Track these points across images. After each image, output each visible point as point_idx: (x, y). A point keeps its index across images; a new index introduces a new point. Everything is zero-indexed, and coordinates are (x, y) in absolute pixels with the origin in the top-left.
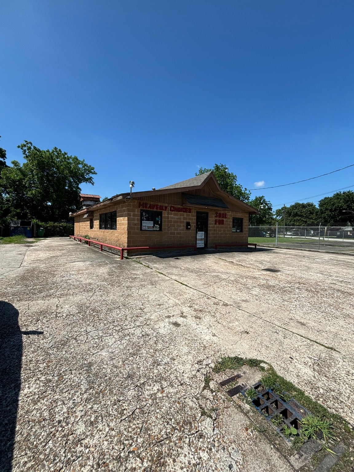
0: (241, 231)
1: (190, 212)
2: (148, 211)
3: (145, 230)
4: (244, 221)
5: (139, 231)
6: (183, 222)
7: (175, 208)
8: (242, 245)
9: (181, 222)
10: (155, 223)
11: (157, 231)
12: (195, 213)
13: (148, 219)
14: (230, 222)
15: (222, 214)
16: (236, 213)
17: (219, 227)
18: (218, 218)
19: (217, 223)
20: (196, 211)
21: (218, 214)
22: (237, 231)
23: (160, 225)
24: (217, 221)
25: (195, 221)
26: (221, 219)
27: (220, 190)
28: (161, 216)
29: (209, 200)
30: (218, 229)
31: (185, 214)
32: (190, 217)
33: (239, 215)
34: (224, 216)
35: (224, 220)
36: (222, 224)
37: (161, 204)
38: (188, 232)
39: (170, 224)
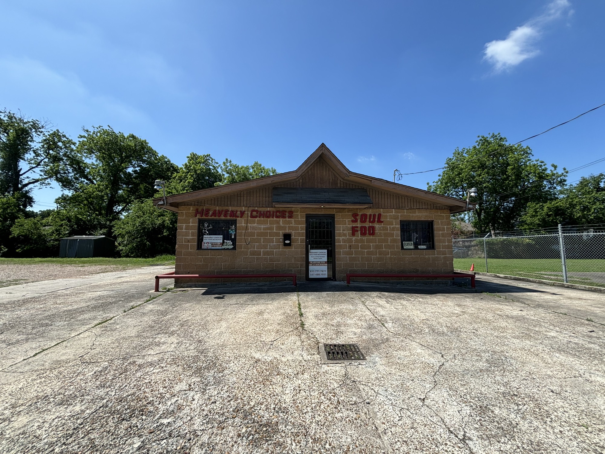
0: (432, 247)
1: (290, 217)
2: (213, 220)
3: (207, 249)
4: (435, 226)
5: (194, 250)
6: (277, 234)
7: (261, 212)
8: (436, 277)
9: (272, 234)
10: (227, 237)
11: (228, 249)
12: (302, 217)
13: (212, 232)
14: (393, 229)
15: (370, 215)
16: (410, 213)
17: (362, 241)
18: (359, 224)
19: (356, 233)
20: (306, 214)
21: (357, 217)
22: (419, 247)
23: (234, 241)
24: (356, 229)
25: (302, 231)
26: (367, 225)
27: (347, 173)
28: (236, 226)
29: (330, 194)
30: (360, 244)
31: (281, 221)
32: (291, 225)
33: (420, 214)
34: (376, 220)
35: (377, 226)
36: (370, 234)
37: (234, 209)
38: (287, 250)
39: (250, 238)
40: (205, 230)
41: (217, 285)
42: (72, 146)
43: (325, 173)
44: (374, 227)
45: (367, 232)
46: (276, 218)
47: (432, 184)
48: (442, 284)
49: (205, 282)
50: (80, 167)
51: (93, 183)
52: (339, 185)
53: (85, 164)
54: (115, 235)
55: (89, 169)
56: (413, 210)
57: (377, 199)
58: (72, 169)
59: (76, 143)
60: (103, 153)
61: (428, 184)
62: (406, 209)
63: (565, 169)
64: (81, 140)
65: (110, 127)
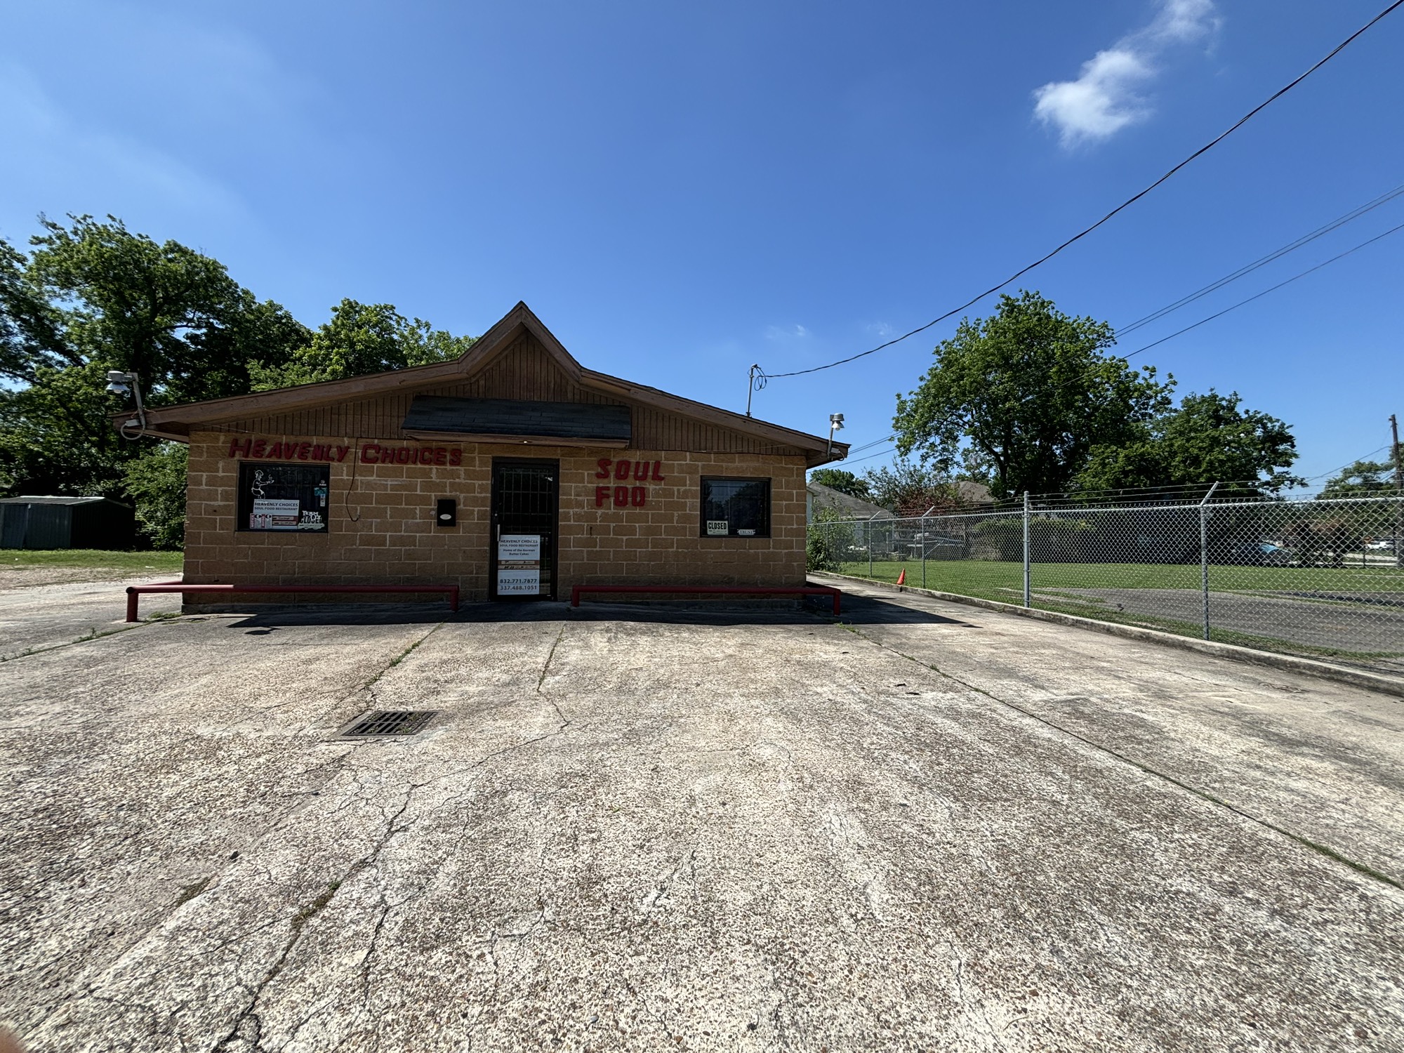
1: (455, 462)
2: (274, 465)
3: (263, 530)
4: (774, 491)
5: (230, 532)
6: (424, 500)
7: (386, 449)
8: (768, 594)
9: (411, 500)
10: (309, 503)
11: (311, 531)
15: (638, 464)
16: (723, 461)
17: (617, 518)
18: (612, 483)
19: (604, 500)
20: (493, 458)
21: (609, 467)
22: (741, 532)
23: (324, 513)
24: (605, 492)
25: (483, 495)
26: (630, 484)
27: (577, 371)
28: (327, 482)
29: (544, 414)
30: (612, 525)
31: (434, 471)
32: (457, 480)
33: (744, 465)
34: (650, 473)
35: (651, 487)
36: (635, 504)
37: (323, 441)
38: (447, 534)
39: (361, 508)
40: (257, 487)
41: (283, 607)
42: (16, 264)
43: (538, 368)
44: (644, 489)
45: (630, 499)
46: (421, 463)
47: (909, 398)
48: (782, 607)
49: (257, 601)
50: (40, 320)
51: (78, 362)
52: (570, 396)
53: (53, 311)
54: (129, 496)
55: (67, 325)
56: (729, 456)
57: (654, 431)
58: (19, 326)
59: (25, 259)
60: (101, 287)
61: (899, 396)
62: (715, 453)
63: (1171, 376)
64: (36, 249)
65: (114, 219)
